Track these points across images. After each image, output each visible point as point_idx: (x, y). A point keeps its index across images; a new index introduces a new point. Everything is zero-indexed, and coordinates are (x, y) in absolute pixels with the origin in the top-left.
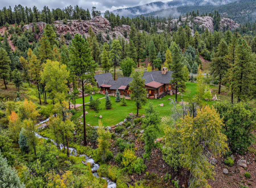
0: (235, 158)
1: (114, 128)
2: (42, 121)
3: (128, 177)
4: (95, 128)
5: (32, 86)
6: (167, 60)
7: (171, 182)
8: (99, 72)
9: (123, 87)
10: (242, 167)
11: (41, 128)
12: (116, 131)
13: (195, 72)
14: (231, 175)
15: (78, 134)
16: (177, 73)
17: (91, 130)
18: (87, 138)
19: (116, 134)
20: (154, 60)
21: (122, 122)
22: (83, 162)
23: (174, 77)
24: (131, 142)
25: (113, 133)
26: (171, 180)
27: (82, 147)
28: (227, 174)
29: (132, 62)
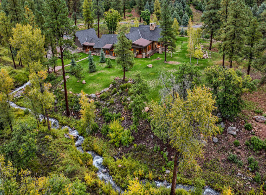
0: (225, 125)
1: (98, 96)
2: (18, 87)
3: (115, 150)
4: (78, 97)
5: (5, 45)
6: (155, 12)
7: (160, 153)
8: (81, 26)
9: (108, 46)
10: (232, 134)
11: (18, 97)
12: (101, 99)
13: (186, 24)
14: (221, 143)
15: (60, 103)
16: (166, 31)
17: (73, 98)
18: (70, 108)
19: (102, 102)
20: (142, 11)
21: (107, 89)
22: (66, 136)
23: (163, 35)
24: (118, 112)
25: (98, 101)
26: (160, 151)
27: (65, 118)
28: (216, 143)
29: (117, 15)
